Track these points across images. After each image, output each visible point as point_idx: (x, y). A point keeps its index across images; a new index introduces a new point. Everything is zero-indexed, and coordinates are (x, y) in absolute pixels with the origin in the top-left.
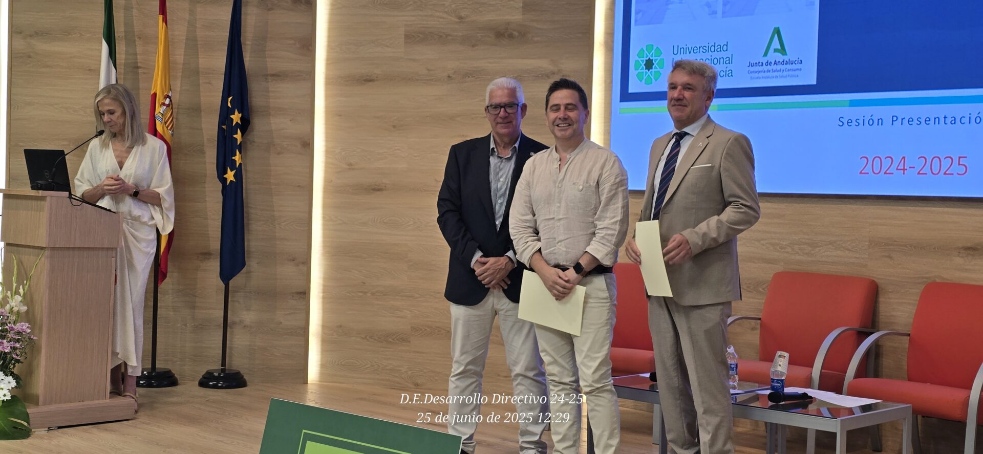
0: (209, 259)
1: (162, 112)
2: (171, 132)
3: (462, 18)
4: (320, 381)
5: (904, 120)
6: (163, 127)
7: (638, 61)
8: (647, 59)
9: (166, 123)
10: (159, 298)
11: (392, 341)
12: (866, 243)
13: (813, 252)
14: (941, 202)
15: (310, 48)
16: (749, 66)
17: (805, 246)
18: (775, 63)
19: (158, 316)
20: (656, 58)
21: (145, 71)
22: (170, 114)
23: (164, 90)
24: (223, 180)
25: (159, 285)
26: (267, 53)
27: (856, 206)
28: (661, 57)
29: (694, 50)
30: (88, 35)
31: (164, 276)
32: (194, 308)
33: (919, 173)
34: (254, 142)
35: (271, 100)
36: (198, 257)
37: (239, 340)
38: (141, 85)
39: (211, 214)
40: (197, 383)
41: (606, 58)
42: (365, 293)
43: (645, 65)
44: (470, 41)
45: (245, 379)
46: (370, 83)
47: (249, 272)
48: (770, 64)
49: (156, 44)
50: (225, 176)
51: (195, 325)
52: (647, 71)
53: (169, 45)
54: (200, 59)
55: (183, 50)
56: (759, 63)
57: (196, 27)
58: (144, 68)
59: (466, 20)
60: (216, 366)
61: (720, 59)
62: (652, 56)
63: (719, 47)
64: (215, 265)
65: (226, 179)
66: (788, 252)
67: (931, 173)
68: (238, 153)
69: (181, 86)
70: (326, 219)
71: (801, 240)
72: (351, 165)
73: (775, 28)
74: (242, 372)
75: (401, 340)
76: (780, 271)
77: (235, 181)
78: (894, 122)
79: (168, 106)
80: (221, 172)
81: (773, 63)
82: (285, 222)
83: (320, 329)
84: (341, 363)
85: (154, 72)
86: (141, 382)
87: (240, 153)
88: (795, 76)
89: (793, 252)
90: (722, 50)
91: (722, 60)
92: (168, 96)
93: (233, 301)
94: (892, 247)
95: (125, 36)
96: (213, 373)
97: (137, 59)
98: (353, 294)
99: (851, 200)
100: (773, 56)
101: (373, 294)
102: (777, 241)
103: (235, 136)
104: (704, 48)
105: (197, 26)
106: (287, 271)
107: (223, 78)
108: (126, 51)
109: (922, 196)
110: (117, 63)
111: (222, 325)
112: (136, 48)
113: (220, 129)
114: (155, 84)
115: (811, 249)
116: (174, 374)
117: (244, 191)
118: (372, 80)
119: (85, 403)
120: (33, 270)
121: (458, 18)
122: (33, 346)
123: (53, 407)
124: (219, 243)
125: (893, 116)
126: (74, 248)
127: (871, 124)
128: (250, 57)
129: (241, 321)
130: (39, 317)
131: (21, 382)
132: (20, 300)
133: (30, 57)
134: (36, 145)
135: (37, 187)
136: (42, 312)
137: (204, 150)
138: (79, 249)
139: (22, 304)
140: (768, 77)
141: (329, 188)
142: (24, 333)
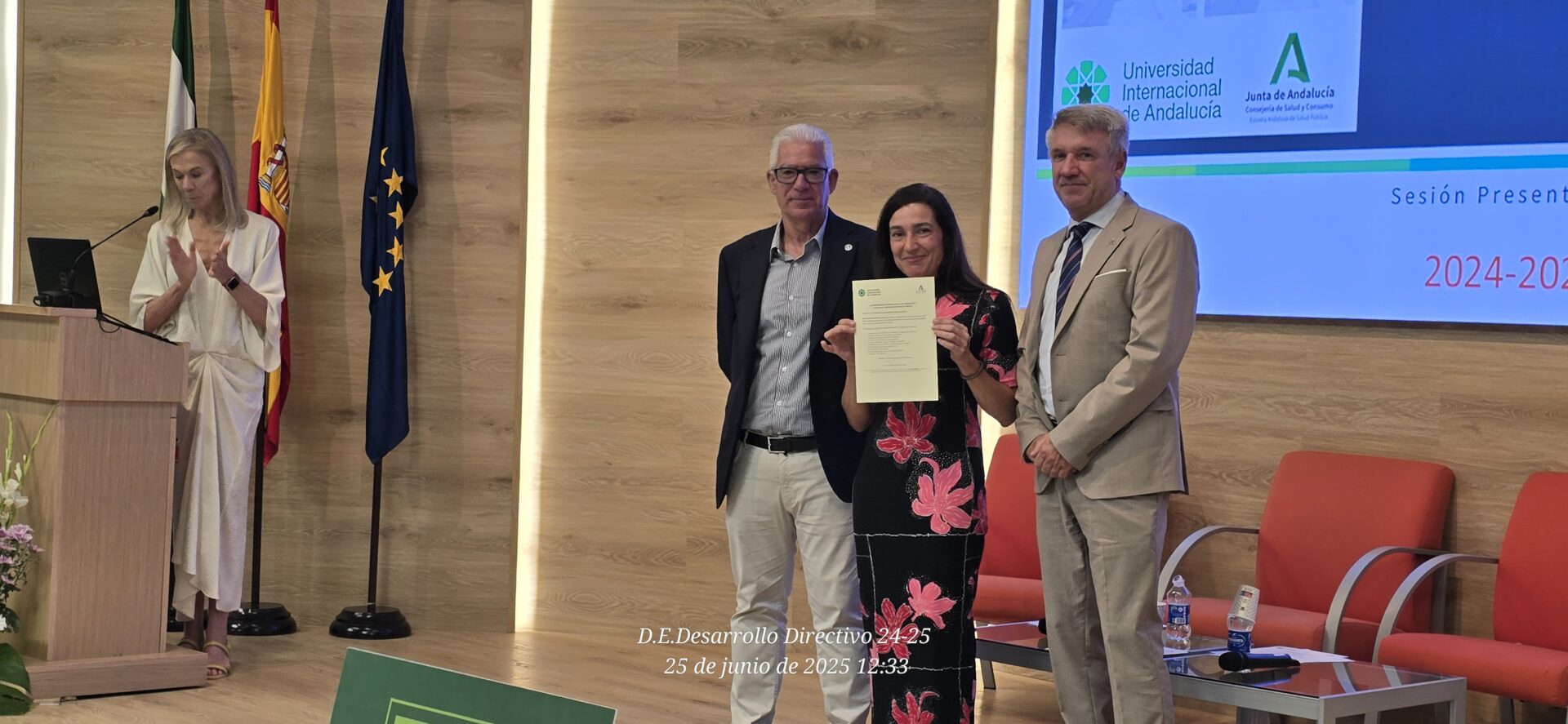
0: (349, 421)
1: (269, 174)
2: (284, 207)
3: (775, 14)
4: (535, 629)
5: (1498, 194)
6: (271, 199)
7: (1068, 88)
8: (1082, 85)
9: (276, 192)
10: (264, 486)
11: (656, 562)
12: (1436, 404)
13: (1350, 418)
15: (521, 64)
16: (1247, 100)
17: (1337, 408)
18: (1290, 95)
19: (263, 516)
20: (1097, 84)
21: (242, 103)
22: (283, 176)
23: (274, 135)
24: (372, 289)
25: (264, 464)
26: (448, 72)
27: (1420, 341)
28: (1104, 83)
29: (1161, 70)
30: (149, 44)
31: (273, 450)
32: (323, 502)
33: (1521, 286)
34: (425, 223)
35: (454, 153)
36: (332, 417)
37: (400, 558)
38: (238, 128)
39: (353, 345)
40: (328, 629)
41: (1017, 83)
42: (611, 481)
43: (1078, 96)
44: (790, 54)
45: (407, 623)
46: (621, 125)
47: (416, 444)
48: (1279, 95)
49: (261, 57)
50: (375, 282)
51: (326, 532)
53: (281, 60)
54: (336, 85)
55: (308, 69)
56: (1264, 94)
57: (329, 30)
58: (243, 99)
59: (782, 17)
60: (358, 601)
61: (1201, 86)
62: (1091, 82)
63: (1199, 66)
64: (356, 433)
65: (377, 286)
66: (1308, 419)
67: (1542, 287)
68: (396, 242)
69: (304, 130)
70: (547, 355)
71: (1330, 397)
72: (590, 264)
73: (1290, 35)
74: (402, 612)
75: (670, 561)
76: (1296, 449)
77: (391, 290)
78: (1482, 198)
79: (280, 163)
80: (369, 275)
81: (1287, 95)
82: (476, 359)
83: (535, 541)
84: (571, 598)
85: (256, 106)
86: (234, 626)
87: (401, 242)
88: (1322, 118)
89: (1317, 419)
90: (1204, 71)
91: (1204, 88)
92: (279, 147)
93: (388, 492)
94: (1479, 411)
95: (209, 43)
96: (354, 613)
97: (230, 84)
98: (592, 483)
99: (1413, 330)
100: (1287, 83)
101: (624, 483)
102: (1291, 399)
103: (392, 214)
104: (1175, 67)
105: (331, 27)
107: (373, 116)
108: (212, 69)
109: (1528, 325)
110: (196, 91)
111: (370, 532)
112: (229, 65)
113: (366, 200)
114: (259, 127)
115: (1347, 413)
116: (289, 614)
117: (406, 306)
118: (622, 120)
119: (125, 658)
120: (38, 436)
121: (770, 15)
122: (37, 563)
123: (70, 664)
124: (366, 394)
125: (1480, 188)
126: (105, 403)
127: (1444, 200)
128: (419, 80)
129: (402, 526)
130: (47, 518)
131: (17, 622)
132: (16, 487)
133: (53, 80)
134: (63, 228)
135: (45, 302)
136: (53, 507)
137: (341, 238)
138: (115, 403)
139: (19, 494)
140: (1278, 120)
141: (553, 303)
142: (20, 542)
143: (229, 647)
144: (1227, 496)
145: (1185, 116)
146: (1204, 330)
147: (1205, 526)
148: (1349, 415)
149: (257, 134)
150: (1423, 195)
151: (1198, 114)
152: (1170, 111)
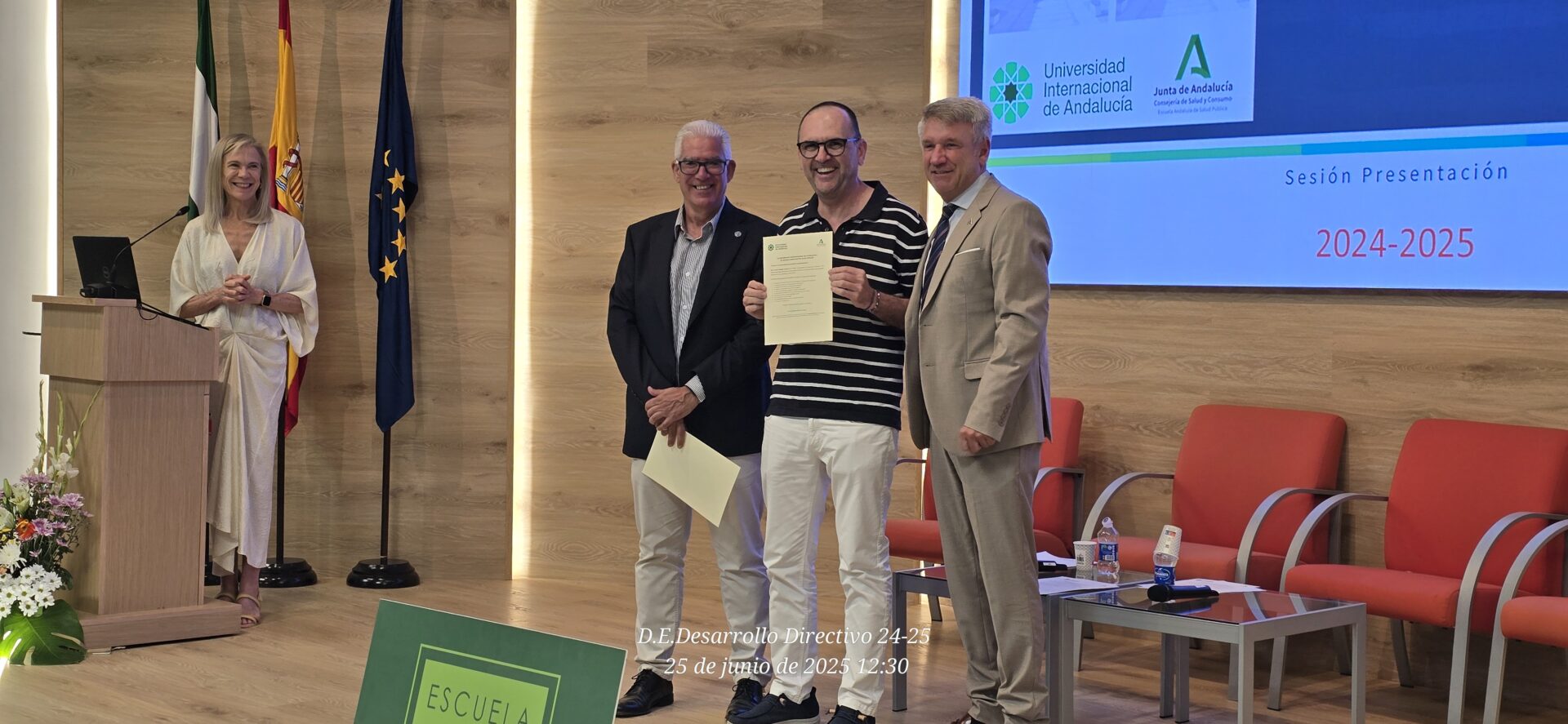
0: (360, 394)
1: (285, 175)
2: (300, 204)
3: (733, 26)
4: (530, 576)
5: (1380, 174)
6: (288, 198)
7: (995, 87)
8: (1008, 84)
9: (291, 192)
10: (286, 454)
12: (1329, 361)
14: (1437, 298)
15: (507, 74)
16: (1155, 95)
17: (1240, 366)
18: (1194, 90)
19: (286, 481)
20: (1021, 83)
21: (260, 113)
22: (297, 178)
23: (288, 141)
24: (379, 277)
26: (442, 82)
27: (1312, 305)
28: (1028, 82)
29: (1077, 70)
30: (175, 61)
31: (294, 421)
32: (340, 467)
33: (1403, 255)
34: (425, 217)
35: (449, 154)
36: (345, 391)
37: (408, 516)
39: (362, 326)
40: (345, 579)
41: (950, 83)
42: (596, 443)
43: (1005, 93)
44: (747, 61)
45: (416, 574)
46: (598, 126)
47: (420, 413)
48: (1184, 90)
49: (277, 71)
50: (381, 270)
51: (341, 494)
52: (1008, 102)
53: (294, 73)
54: (343, 94)
55: (318, 81)
56: (1170, 89)
57: (336, 46)
58: (257, 109)
59: (740, 28)
60: (372, 555)
61: (1114, 83)
62: (1015, 80)
63: (1112, 65)
64: (367, 405)
65: (384, 273)
66: (1215, 376)
67: (1420, 254)
68: (400, 234)
69: (315, 136)
70: (536, 332)
71: (1234, 357)
72: (572, 250)
73: (1193, 36)
74: (411, 564)
76: (1203, 404)
77: (396, 276)
78: (1366, 177)
79: (294, 165)
80: (376, 264)
81: (1190, 90)
82: (474, 337)
83: (529, 497)
84: (561, 548)
85: (273, 113)
87: (404, 234)
88: (1223, 110)
89: (1223, 375)
90: (1116, 70)
91: (1116, 84)
92: (294, 152)
93: (397, 457)
94: (1366, 367)
95: (230, 61)
96: (368, 565)
97: (249, 96)
98: (577, 445)
99: (1306, 297)
100: (1191, 79)
101: (607, 445)
102: (1199, 359)
103: (395, 209)
104: (1091, 67)
105: (338, 43)
106: (477, 411)
107: (377, 122)
108: (230, 83)
109: (1409, 289)
110: (218, 102)
111: (381, 494)
112: (247, 79)
113: (373, 199)
114: (276, 132)
115: (1249, 370)
116: (311, 567)
117: (410, 291)
118: (600, 122)
119: (168, 610)
120: (86, 415)
121: (728, 26)
122: (88, 527)
123: (119, 617)
124: (375, 370)
125: (1365, 169)
126: (146, 383)
127: (1333, 180)
128: (416, 90)
129: (409, 487)
130: (96, 485)
131: (71, 580)
132: (67, 460)
133: (89, 95)
134: (101, 227)
135: (89, 293)
136: (100, 477)
137: (350, 231)
138: (154, 383)
139: (70, 465)
140: (1183, 111)
141: (540, 286)
142: (73, 509)
143: (261, 598)
144: (1144, 445)
145: (1100, 110)
146: (1122, 299)
147: (1125, 473)
148: (1252, 372)
149: (273, 141)
150: (1313, 176)
151: (1112, 108)
152: (1087, 105)
